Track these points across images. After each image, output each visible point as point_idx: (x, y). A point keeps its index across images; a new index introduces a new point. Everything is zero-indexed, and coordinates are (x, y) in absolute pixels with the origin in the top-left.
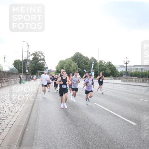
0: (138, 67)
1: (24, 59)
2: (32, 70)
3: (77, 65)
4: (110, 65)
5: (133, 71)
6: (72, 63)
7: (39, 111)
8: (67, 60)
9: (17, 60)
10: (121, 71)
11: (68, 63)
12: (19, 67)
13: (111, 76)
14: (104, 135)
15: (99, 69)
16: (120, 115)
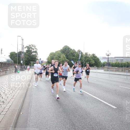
0: (118, 59)
1: (19, 51)
2: (26, 61)
3: (65, 57)
4: (94, 57)
5: (114, 62)
6: (61, 55)
7: (32, 97)
8: (56, 52)
9: (12, 52)
10: (104, 62)
11: (58, 54)
12: (14, 58)
13: (95, 66)
15: (84, 60)
16: (102, 100)
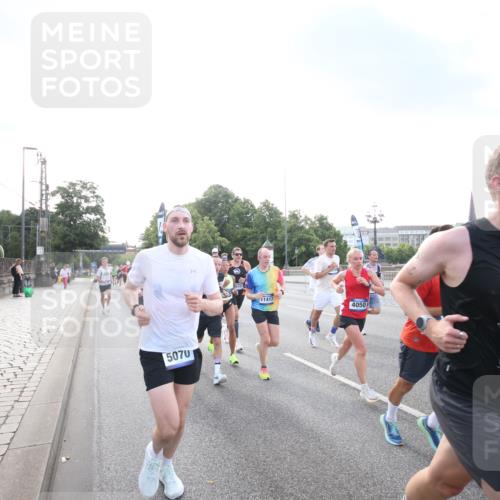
0: (409, 232)
1: (28, 207)
3: (216, 228)
4: (323, 227)
5: (395, 245)
6: (200, 221)
12: (5, 236)
14: (331, 457)
15: (289, 241)
